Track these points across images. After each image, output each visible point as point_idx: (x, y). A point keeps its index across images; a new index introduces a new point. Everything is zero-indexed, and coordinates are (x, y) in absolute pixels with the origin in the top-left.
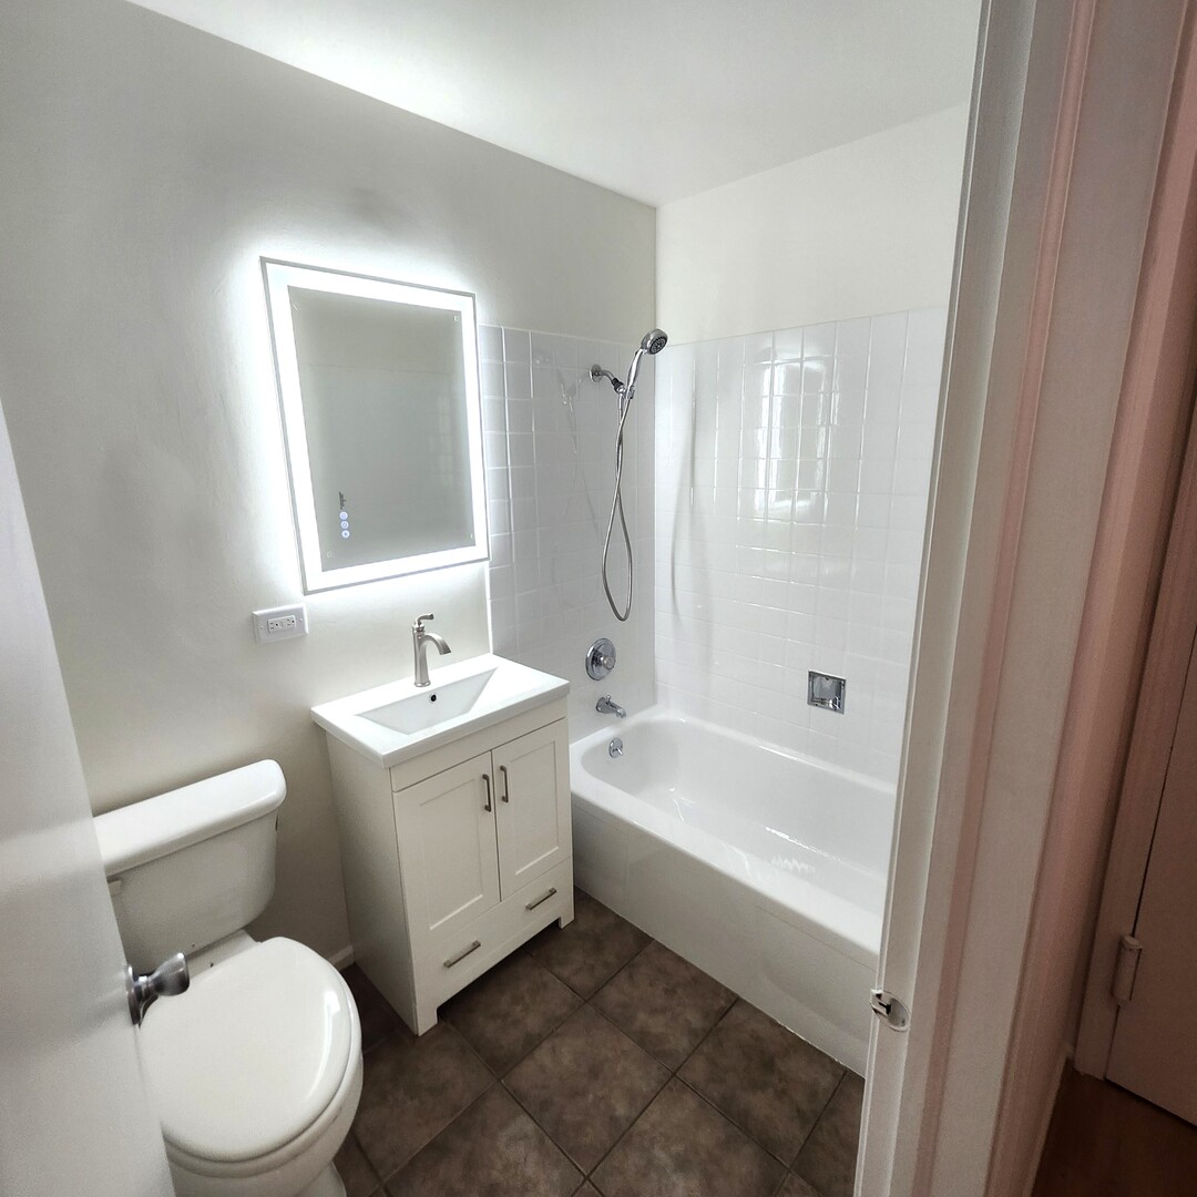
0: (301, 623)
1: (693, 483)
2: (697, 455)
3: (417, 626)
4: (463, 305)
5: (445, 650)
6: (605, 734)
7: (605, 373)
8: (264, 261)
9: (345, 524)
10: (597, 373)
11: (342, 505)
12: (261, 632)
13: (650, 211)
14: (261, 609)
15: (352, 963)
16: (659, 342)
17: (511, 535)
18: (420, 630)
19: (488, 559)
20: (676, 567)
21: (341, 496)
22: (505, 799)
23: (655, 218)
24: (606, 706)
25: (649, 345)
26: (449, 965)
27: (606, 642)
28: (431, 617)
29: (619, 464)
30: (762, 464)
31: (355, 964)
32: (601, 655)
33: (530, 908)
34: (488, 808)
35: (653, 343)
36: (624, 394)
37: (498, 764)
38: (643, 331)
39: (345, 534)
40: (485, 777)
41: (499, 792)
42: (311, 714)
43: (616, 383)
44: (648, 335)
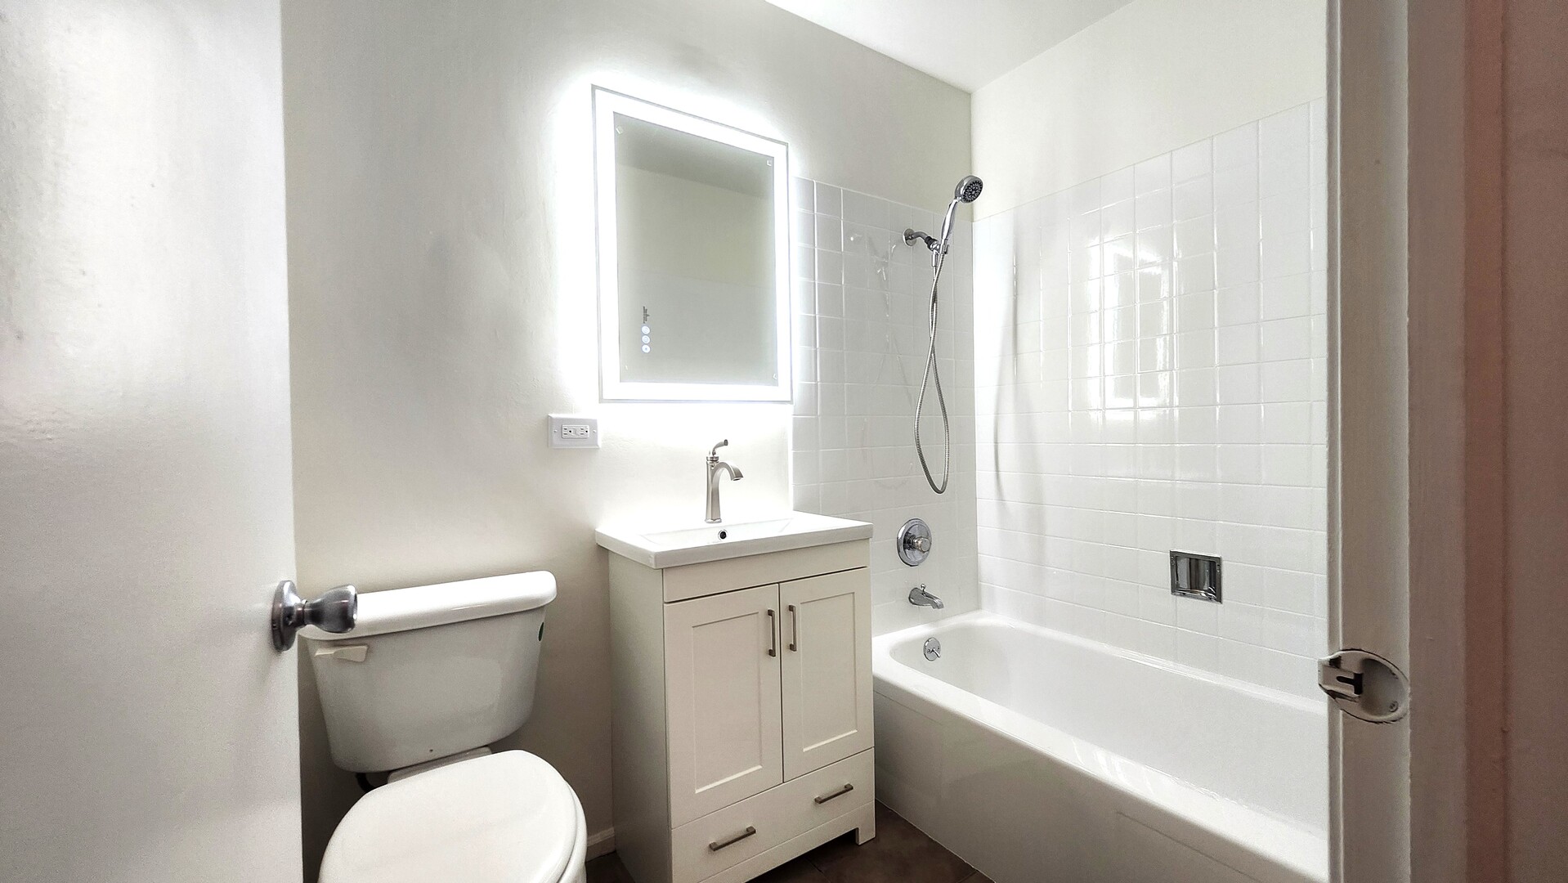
0: (595, 434)
1: (1016, 353)
2: (1020, 320)
3: (711, 456)
4: (776, 152)
5: (737, 475)
6: (920, 631)
7: (918, 235)
8: (594, 88)
9: (646, 339)
10: (910, 237)
11: (645, 319)
12: (554, 435)
13: (965, 96)
14: (556, 413)
15: (611, 851)
16: (973, 190)
17: (816, 385)
18: (714, 460)
19: (791, 402)
20: (1000, 446)
21: (645, 311)
22: (792, 648)
23: (969, 105)
24: (920, 597)
25: (962, 192)
26: (715, 848)
27: (921, 524)
28: (726, 443)
29: (935, 323)
30: (1094, 318)
31: (615, 852)
32: (914, 537)
33: (819, 801)
34: (772, 653)
35: (967, 188)
36: (938, 250)
37: (786, 602)
38: (957, 177)
39: (646, 349)
40: (770, 613)
41: (787, 639)
42: (594, 534)
43: (929, 241)
44: (962, 181)
